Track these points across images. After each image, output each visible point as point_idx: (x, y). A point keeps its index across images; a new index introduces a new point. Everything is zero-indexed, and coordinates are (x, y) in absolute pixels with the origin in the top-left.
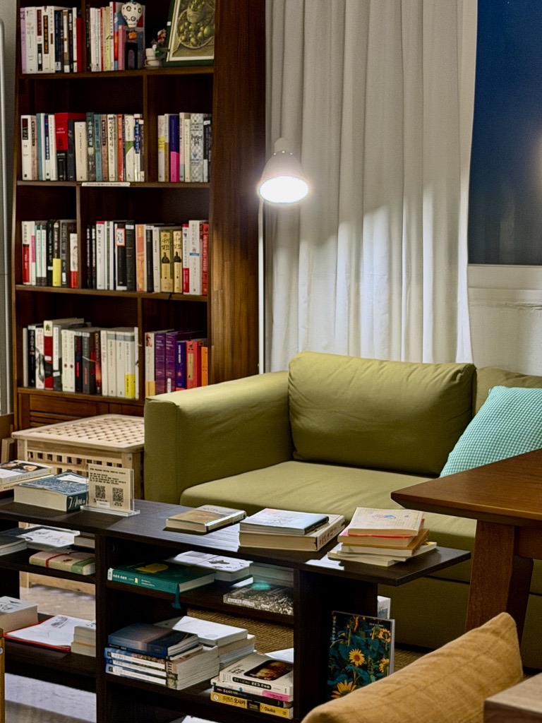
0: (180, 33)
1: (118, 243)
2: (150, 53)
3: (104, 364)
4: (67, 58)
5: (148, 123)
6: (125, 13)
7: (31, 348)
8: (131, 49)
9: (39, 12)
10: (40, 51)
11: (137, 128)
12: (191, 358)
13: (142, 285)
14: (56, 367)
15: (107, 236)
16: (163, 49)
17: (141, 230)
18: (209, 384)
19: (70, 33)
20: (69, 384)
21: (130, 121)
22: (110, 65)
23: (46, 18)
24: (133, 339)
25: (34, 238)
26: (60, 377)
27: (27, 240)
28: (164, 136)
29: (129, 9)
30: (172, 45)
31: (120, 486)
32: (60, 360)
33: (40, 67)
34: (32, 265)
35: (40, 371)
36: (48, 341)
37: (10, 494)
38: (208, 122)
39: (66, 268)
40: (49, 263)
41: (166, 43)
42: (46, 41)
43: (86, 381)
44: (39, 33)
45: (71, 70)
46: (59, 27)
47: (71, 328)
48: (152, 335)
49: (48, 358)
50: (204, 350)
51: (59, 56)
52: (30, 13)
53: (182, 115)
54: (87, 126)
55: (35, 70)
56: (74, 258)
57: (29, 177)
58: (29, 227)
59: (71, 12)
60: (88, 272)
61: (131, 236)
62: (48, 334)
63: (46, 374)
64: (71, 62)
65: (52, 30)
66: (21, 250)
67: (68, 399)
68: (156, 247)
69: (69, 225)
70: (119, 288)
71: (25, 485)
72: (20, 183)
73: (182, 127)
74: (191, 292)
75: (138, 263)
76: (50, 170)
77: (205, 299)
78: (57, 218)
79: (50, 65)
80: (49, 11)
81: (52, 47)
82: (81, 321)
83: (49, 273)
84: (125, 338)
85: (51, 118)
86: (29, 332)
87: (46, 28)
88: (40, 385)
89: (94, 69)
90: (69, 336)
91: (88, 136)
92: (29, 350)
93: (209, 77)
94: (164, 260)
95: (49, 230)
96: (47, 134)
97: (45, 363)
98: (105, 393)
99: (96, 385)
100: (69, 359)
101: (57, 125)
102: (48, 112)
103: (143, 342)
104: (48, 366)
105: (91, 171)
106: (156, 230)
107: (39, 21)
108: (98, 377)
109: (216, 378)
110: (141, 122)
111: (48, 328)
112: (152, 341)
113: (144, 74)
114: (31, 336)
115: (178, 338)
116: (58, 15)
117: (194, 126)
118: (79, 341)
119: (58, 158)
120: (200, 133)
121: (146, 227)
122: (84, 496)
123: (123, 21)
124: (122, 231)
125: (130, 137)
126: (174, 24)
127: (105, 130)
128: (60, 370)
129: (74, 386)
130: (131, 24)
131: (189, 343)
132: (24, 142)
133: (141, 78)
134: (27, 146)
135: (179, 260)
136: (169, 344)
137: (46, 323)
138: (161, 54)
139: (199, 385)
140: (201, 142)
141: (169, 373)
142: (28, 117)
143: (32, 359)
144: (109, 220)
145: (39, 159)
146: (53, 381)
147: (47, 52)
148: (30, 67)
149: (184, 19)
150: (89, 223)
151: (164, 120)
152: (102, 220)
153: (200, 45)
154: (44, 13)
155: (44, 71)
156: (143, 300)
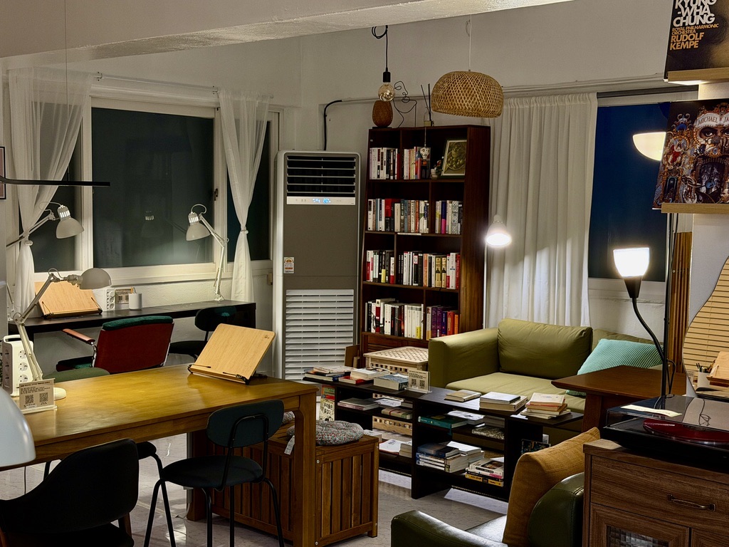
0: (448, 162)
1: (414, 262)
2: (433, 171)
3: (405, 321)
4: (392, 172)
5: (431, 204)
6: (422, 152)
7: (370, 312)
8: (424, 169)
9: (379, 150)
10: (379, 169)
11: (426, 207)
12: (449, 320)
13: (426, 283)
14: (381, 322)
15: (409, 259)
16: (440, 170)
17: (426, 256)
18: (458, 333)
19: (394, 161)
20: (388, 330)
21: (422, 204)
22: (413, 177)
23: (382, 153)
24: (420, 309)
25: (373, 259)
26: (383, 327)
27: (369, 260)
28: (439, 211)
29: (424, 150)
30: (444, 168)
31: (423, 379)
32: (384, 319)
33: (379, 176)
34: (371, 272)
35: (373, 324)
36: (378, 309)
37: (372, 381)
38: (461, 205)
39: (388, 274)
40: (380, 271)
41: (441, 167)
42: (382, 164)
43: (396, 330)
44: (379, 160)
45: (394, 178)
46: (388, 158)
47: (389, 303)
48: (430, 308)
49: (377, 318)
50: (456, 316)
51: (388, 172)
52: (375, 151)
53: (448, 201)
54: (401, 206)
55: (376, 178)
56: (392, 269)
57: (371, 229)
58: (370, 254)
59: (395, 150)
60: (399, 276)
61: (421, 259)
62: (378, 306)
63: (376, 326)
64: (394, 174)
65: (385, 159)
66: (366, 264)
67: (387, 338)
68: (433, 265)
69: (390, 253)
70: (414, 284)
71: (379, 378)
72: (366, 232)
73: (448, 207)
74: (451, 288)
75: (424, 273)
76: (382, 225)
77: (458, 291)
78: (384, 249)
79: (384, 175)
80: (384, 150)
81: (385, 167)
82: (394, 300)
83: (380, 276)
84: (416, 309)
85: (383, 201)
86: (369, 304)
87: (382, 158)
88: (373, 331)
89: (405, 179)
90: (389, 307)
91: (401, 210)
92: (368, 314)
93: (462, 184)
94: (437, 272)
95: (380, 255)
96: (381, 209)
97: (376, 320)
98: (406, 336)
99: (401, 332)
100: (388, 318)
101: (386, 205)
102: (381, 198)
103: (426, 311)
104: (378, 322)
105: (402, 227)
106: (433, 257)
107: (379, 154)
108: (402, 328)
109: (462, 331)
110: (428, 204)
111: (378, 303)
112: (430, 311)
113: (430, 181)
114: (370, 307)
115: (443, 310)
116: (388, 152)
117: (454, 207)
118: (393, 310)
119: (386, 221)
120: (457, 211)
121: (428, 255)
122: (406, 384)
123: (420, 156)
124: (417, 257)
125: (422, 211)
126: (445, 158)
127: (410, 207)
128: (384, 324)
129: (390, 331)
130: (424, 158)
131: (449, 313)
132: (369, 212)
133: (429, 183)
134: (371, 214)
135: (445, 272)
136: (439, 313)
137: (377, 300)
138: (439, 172)
139: (453, 334)
140: (457, 215)
141: (438, 327)
142: (372, 200)
143: (369, 318)
144: (410, 251)
145: (376, 220)
146: (380, 329)
147: (382, 169)
148: (374, 176)
149: (450, 155)
150: (400, 252)
151: (439, 204)
152: (407, 251)
153: (458, 169)
154: (381, 151)
155: (381, 178)
156: (426, 291)
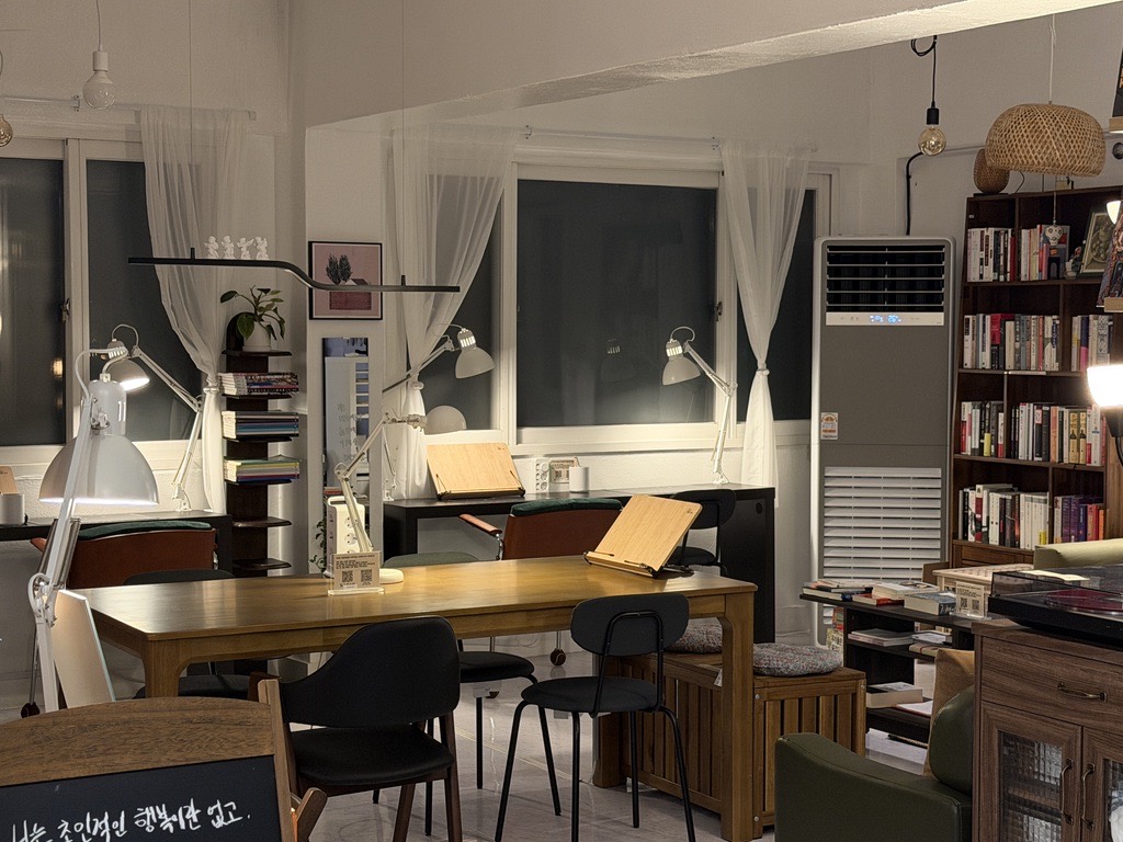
1: (1036, 422)
3: (1022, 522)
4: (1002, 269)
5: (1063, 323)
6: (1048, 234)
7: (966, 507)
8: (1054, 261)
9: (982, 232)
10: (981, 264)
11: (1055, 327)
12: (1091, 518)
13: (1054, 457)
14: (984, 524)
15: (1028, 415)
17: (1055, 410)
18: (1104, 538)
19: (1006, 249)
20: (994, 539)
21: (1049, 320)
22: (1035, 277)
23: (987, 236)
24: (1045, 501)
25: (971, 416)
26: (988, 532)
27: (965, 418)
28: (1077, 334)
29: (1051, 231)
31: (977, 598)
32: (988, 518)
33: (981, 276)
34: (968, 438)
35: (972, 526)
36: (979, 501)
38: (1111, 323)
39: (994, 442)
40: (982, 437)
42: (987, 256)
43: (1008, 537)
44: (982, 250)
45: (1005, 279)
46: (997, 245)
47: (998, 491)
48: (1060, 499)
49: (978, 516)
50: (1101, 512)
51: (996, 268)
52: (976, 233)
53: (1091, 316)
54: (1015, 325)
55: (977, 279)
56: (1001, 434)
57: (969, 366)
58: (967, 406)
59: (1007, 232)
60: (1012, 445)
61: (1047, 416)
62: (979, 496)
63: (977, 530)
64: (1005, 272)
65: (991, 247)
66: (959, 425)
67: (993, 550)
68: (1066, 425)
69: (998, 405)
70: (1036, 459)
72: (961, 371)
73: (1091, 327)
74: (1093, 464)
75: (1052, 439)
76: (985, 359)
77: (1103, 470)
78: (989, 400)
79: (989, 275)
80: (990, 232)
81: (991, 261)
82: (1010, 486)
83: (981, 445)
84: (1039, 501)
85: (988, 317)
86: (964, 493)
87: (987, 245)
88: (971, 538)
89: (1023, 279)
90: (996, 497)
91: (1016, 333)
92: (964, 509)
94: (1072, 437)
95: (982, 409)
96: (984, 332)
97: (976, 519)
98: (1022, 547)
99: (1015, 541)
100: (995, 517)
101: (992, 323)
102: (986, 313)
103: (1053, 505)
104: (978, 522)
105: (1017, 361)
106: (1066, 411)
107: (982, 240)
108: (1017, 533)
109: (1110, 535)
110: (1058, 322)
111: (979, 490)
112: (1060, 504)
113: (1061, 282)
114: (966, 496)
115: (1081, 502)
116: (997, 234)
117: (1101, 326)
118: (1003, 501)
119: (992, 351)
120: (1105, 332)
121: (1058, 409)
122: (953, 605)
123: (1047, 240)
124: (1040, 412)
125: (1049, 335)
127: (1029, 328)
128: (988, 526)
129: (998, 539)
130: (1053, 243)
131: (1089, 506)
132: (966, 337)
133: (1059, 286)
134: (968, 339)
135: (1085, 437)
136: (1074, 507)
137: (978, 486)
139: (1097, 539)
140: (1106, 339)
141: (1073, 531)
142: (970, 317)
143: (965, 515)
144: (1030, 402)
145: (977, 351)
146: (983, 535)
147: (987, 265)
148: (973, 277)
150: (1014, 405)
151: (1077, 320)
152: (1025, 402)
154: (986, 234)
155: (984, 280)
156: (1053, 469)
